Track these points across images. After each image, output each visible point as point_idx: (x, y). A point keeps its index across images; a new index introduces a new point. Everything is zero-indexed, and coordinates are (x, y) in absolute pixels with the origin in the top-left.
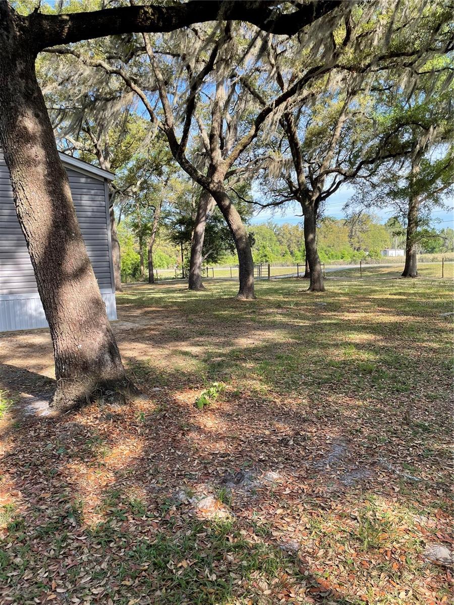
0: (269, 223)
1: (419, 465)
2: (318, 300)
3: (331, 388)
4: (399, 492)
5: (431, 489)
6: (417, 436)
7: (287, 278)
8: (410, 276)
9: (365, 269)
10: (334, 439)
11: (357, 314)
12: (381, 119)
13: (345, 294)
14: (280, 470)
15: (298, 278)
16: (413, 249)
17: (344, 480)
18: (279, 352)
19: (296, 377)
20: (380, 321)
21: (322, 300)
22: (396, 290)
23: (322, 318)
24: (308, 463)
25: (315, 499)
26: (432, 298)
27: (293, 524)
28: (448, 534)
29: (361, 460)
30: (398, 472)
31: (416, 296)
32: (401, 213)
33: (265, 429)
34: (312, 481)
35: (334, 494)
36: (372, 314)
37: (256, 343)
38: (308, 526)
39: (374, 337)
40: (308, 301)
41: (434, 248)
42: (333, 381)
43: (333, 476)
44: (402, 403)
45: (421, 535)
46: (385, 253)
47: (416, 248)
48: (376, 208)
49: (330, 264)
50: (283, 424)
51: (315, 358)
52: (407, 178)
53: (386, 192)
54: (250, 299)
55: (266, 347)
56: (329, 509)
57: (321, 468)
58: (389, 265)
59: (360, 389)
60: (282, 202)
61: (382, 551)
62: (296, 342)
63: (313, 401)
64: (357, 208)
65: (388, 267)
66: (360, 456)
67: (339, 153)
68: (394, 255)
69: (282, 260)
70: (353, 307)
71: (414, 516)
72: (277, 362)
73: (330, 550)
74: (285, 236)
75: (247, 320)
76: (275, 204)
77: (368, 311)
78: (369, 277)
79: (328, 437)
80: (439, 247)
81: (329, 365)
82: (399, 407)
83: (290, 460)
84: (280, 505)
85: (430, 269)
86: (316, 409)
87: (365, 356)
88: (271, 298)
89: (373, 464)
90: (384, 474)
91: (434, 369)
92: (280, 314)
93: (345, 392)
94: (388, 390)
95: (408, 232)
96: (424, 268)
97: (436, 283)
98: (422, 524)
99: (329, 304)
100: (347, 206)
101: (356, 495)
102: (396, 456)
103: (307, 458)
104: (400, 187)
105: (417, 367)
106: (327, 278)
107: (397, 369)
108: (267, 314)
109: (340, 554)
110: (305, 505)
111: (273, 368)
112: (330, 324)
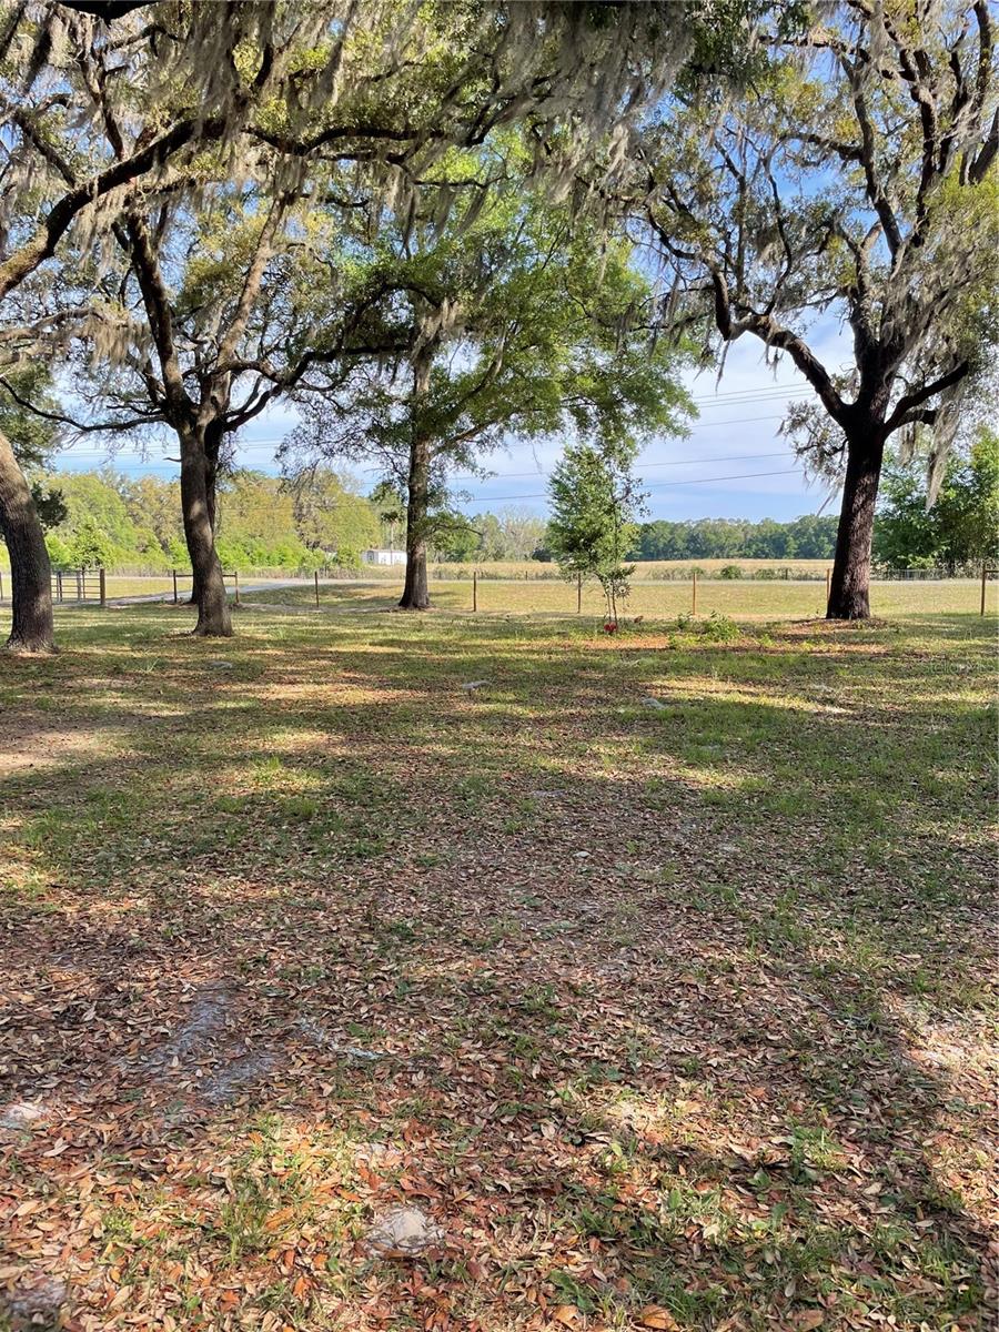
0: (106, 472)
1: (383, 1021)
2: (214, 656)
3: (213, 864)
4: (331, 1095)
5: (400, 1075)
6: (388, 953)
7: (150, 603)
8: (416, 606)
9: (325, 590)
10: (200, 990)
11: (297, 688)
12: (351, 268)
13: (275, 644)
14: (48, 1092)
15: (176, 604)
16: (420, 550)
17: (211, 1090)
18: (98, 785)
19: (129, 843)
20: (345, 702)
21: (223, 656)
22: (385, 634)
23: (219, 698)
24: (125, 1061)
25: (129, 1154)
26: (450, 652)
27: (61, 1235)
28: (425, 1176)
29: (259, 1032)
30: (336, 1047)
31: (420, 648)
32: (396, 474)
33: (22, 991)
34: (128, 1110)
35: (179, 1132)
36: (330, 686)
37: (39, 763)
38: (97, 1233)
39: (326, 737)
40: (191, 658)
41: (463, 552)
42: (218, 847)
43: (184, 1084)
44: (365, 884)
45: (368, 1191)
46: (371, 556)
47: (425, 549)
48: (344, 459)
49: (252, 575)
50: (73, 970)
51: (185, 794)
52: (405, 403)
53: (364, 427)
54: (43, 653)
55: (65, 772)
56: (160, 1174)
57: (157, 1070)
58: (376, 582)
59: (279, 860)
60: (132, 425)
61: (273, 1254)
62: (145, 758)
63: (163, 902)
64: (307, 456)
65: (372, 586)
66: (257, 1020)
67: (264, 329)
68: (388, 563)
69: (140, 562)
70: (292, 672)
71: (358, 1147)
72: (86, 810)
73: (147, 1285)
74: (147, 506)
75: (25, 705)
76: (119, 428)
77: (323, 679)
78: (335, 605)
79: (188, 986)
80: (471, 551)
81: (216, 808)
82: (358, 892)
83: (78, 1062)
84: (31, 1191)
85: (453, 594)
86: (167, 919)
87: (301, 781)
88: (99, 651)
89: (282, 1038)
90: (304, 1057)
91: (437, 800)
92: (117, 690)
93: (243, 870)
94: (340, 857)
95: (410, 515)
96: (441, 590)
97: (461, 622)
98: (373, 1164)
99: (241, 665)
100: (284, 449)
101: (233, 1122)
102: (336, 1007)
103: (125, 1049)
104: (393, 420)
105: (405, 799)
106: (245, 605)
107: (365, 806)
108: (82, 690)
109: (170, 1288)
110: (98, 1176)
111: (74, 826)
112: (234, 710)
